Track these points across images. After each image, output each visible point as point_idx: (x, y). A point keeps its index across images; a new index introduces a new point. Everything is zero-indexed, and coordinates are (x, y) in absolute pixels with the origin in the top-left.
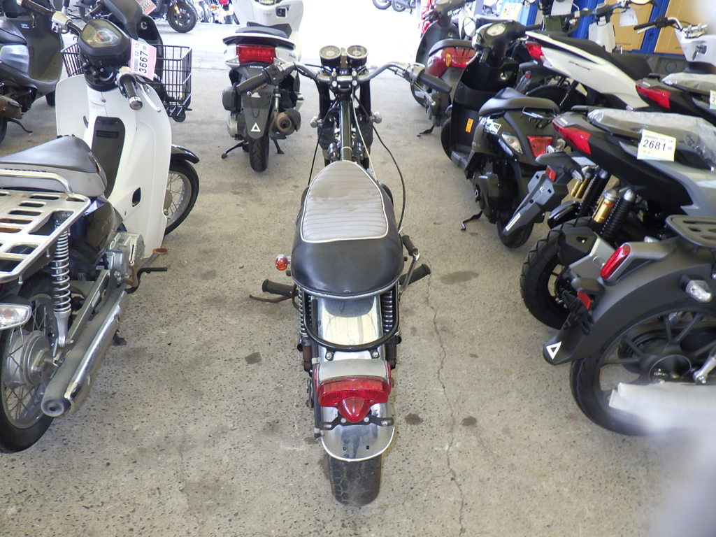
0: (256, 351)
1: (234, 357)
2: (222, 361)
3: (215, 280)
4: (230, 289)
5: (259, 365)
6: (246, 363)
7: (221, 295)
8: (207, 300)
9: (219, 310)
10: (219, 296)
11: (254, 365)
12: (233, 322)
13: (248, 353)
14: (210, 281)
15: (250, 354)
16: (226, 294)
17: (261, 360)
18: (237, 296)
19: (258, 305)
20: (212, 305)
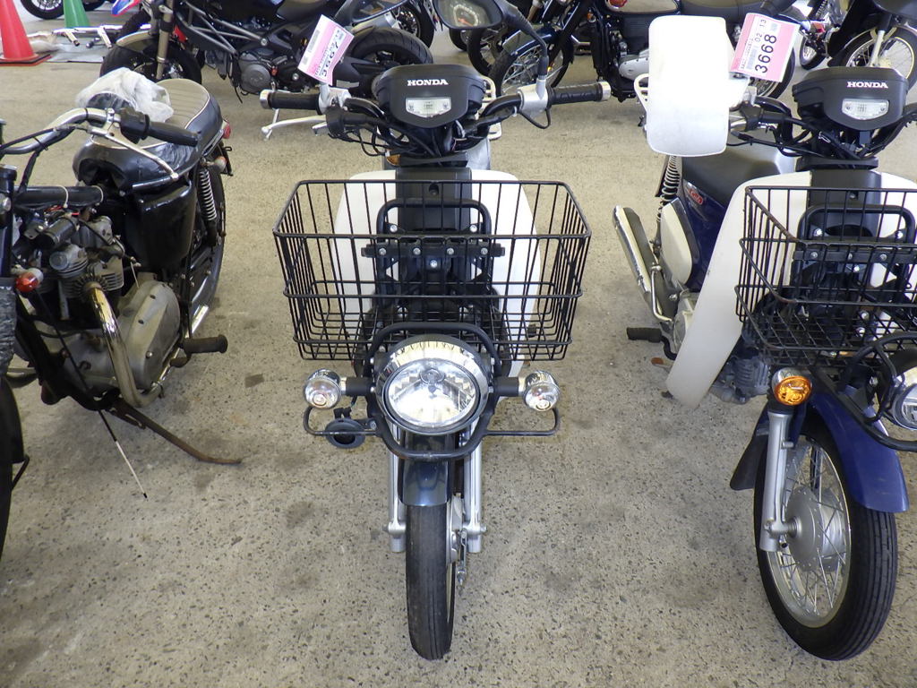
0: (249, 388)
1: (277, 382)
2: (290, 378)
3: (290, 502)
4: (267, 485)
5: (249, 374)
6: (265, 377)
7: (283, 473)
8: (305, 462)
9: (288, 446)
10: (286, 471)
11: (255, 374)
12: (270, 426)
13: (260, 387)
14: (299, 500)
15: (256, 386)
16: (274, 475)
17: (246, 379)
18: (258, 472)
19: (229, 454)
20: (299, 454)
